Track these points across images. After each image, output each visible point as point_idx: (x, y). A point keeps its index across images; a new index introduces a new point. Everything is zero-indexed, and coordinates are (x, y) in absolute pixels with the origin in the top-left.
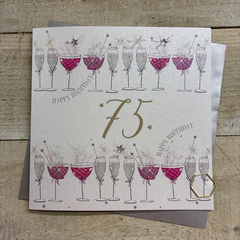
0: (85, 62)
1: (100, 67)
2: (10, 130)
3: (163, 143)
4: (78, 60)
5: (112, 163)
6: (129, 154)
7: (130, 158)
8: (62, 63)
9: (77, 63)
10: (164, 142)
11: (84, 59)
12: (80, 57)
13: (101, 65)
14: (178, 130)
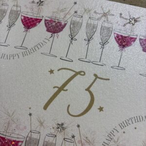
0: (45, 24)
1: (60, 31)
3: (112, 132)
4: (39, 21)
5: (47, 142)
6: (70, 136)
7: (70, 141)
8: (22, 20)
9: (38, 24)
10: (115, 131)
11: (46, 20)
12: (41, 18)
13: (62, 30)
14: (133, 120)
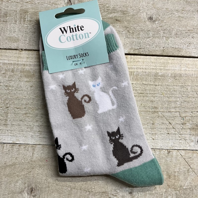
2: (3, 134)
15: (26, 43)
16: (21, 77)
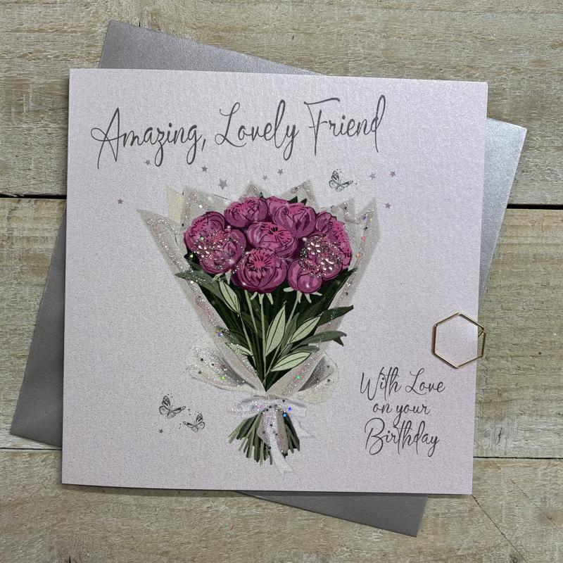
15: (28, 177)
16: (22, 272)
